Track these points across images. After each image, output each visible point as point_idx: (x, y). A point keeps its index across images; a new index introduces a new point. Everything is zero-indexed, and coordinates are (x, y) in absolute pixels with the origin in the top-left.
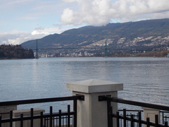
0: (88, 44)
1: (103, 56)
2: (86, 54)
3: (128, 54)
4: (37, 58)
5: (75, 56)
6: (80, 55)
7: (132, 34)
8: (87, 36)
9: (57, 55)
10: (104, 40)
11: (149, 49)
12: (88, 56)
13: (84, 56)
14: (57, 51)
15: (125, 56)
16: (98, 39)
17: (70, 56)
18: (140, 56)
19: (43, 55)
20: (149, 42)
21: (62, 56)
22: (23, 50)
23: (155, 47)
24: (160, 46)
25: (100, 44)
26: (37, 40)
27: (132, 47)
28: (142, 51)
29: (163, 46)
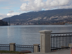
0: (31, 19)
1: (38, 24)
2: (30, 24)
3: (48, 24)
4: (9, 25)
5: (25, 25)
6: (28, 24)
7: (49, 15)
8: (30, 16)
9: (18, 24)
10: (38, 18)
11: (57, 22)
12: (31, 25)
13: (29, 25)
14: (18, 23)
15: (47, 24)
16: (35, 17)
17: (23, 25)
18: (53, 24)
19: (12, 24)
20: (57, 18)
21: (20, 25)
22: (3, 22)
23: (59, 21)
24: (61, 20)
25: (36, 19)
26: (9, 18)
27: (50, 21)
28: (54, 23)
29: (63, 20)
